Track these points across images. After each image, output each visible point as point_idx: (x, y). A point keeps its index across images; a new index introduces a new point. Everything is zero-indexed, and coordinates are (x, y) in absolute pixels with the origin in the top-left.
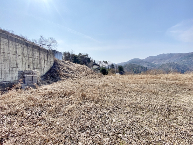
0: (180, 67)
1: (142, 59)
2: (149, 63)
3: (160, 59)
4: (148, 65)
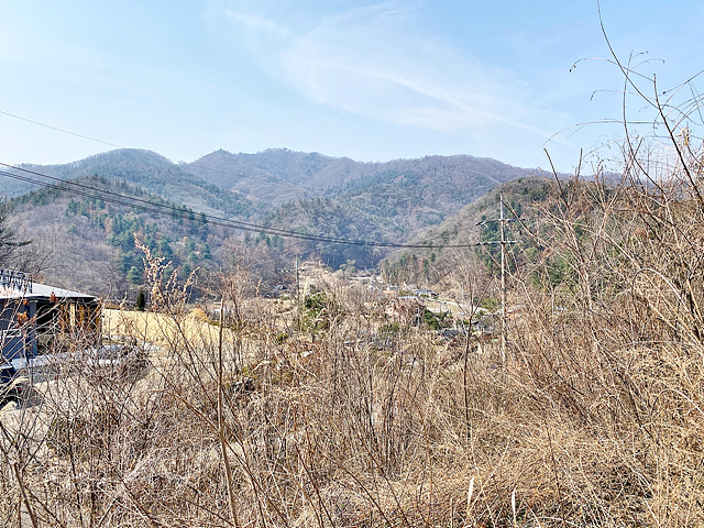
0: (352, 226)
2: (214, 189)
3: (269, 174)
4: (213, 205)
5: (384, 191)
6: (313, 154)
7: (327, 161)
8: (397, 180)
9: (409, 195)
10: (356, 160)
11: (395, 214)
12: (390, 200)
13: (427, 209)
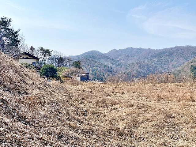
0: (151, 69)
1: (103, 53)
3: (127, 55)
5: (161, 58)
6: (140, 48)
7: (144, 50)
8: (166, 54)
9: (169, 59)
10: (153, 49)
11: (165, 64)
12: (163, 60)
13: (175, 63)
